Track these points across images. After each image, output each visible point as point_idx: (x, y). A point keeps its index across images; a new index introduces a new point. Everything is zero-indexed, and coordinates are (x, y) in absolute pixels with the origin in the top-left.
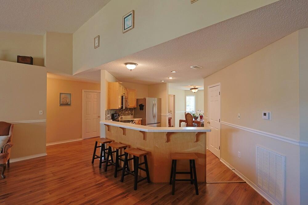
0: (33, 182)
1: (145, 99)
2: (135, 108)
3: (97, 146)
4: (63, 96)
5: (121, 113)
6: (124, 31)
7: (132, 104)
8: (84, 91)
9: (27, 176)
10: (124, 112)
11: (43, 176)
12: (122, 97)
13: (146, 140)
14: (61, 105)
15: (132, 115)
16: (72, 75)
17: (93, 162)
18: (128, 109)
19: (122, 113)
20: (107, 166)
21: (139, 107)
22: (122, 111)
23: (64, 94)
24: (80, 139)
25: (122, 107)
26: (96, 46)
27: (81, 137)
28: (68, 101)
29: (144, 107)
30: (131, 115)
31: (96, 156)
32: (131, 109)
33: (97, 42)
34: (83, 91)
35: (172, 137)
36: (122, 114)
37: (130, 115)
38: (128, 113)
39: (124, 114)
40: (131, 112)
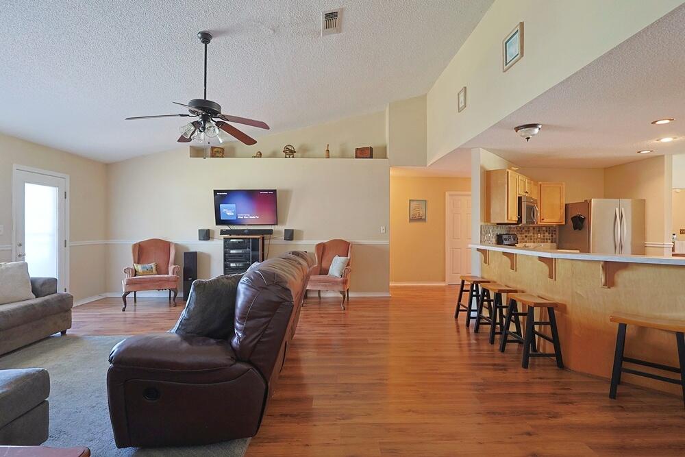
0: (374, 320)
1: (587, 204)
2: (560, 226)
3: (464, 289)
4: (414, 205)
5: (524, 235)
6: (505, 67)
7: (551, 214)
8: (450, 195)
9: (367, 314)
10: (532, 234)
11: (384, 317)
12: (520, 199)
13: (555, 280)
14: (412, 220)
15: (555, 242)
16: (426, 166)
17: (457, 316)
18: (544, 229)
19: (526, 236)
20: (478, 323)
21: (570, 223)
22: (526, 231)
23: (415, 202)
24: (442, 284)
25: (520, 220)
26: (460, 106)
27: (444, 281)
28: (421, 213)
29: (586, 221)
30: (552, 242)
31: (463, 306)
32: (549, 229)
33: (462, 98)
34: (447, 193)
35: (623, 277)
36: (526, 239)
37: (547, 242)
38: (542, 237)
39: (531, 239)
40: (552, 236)
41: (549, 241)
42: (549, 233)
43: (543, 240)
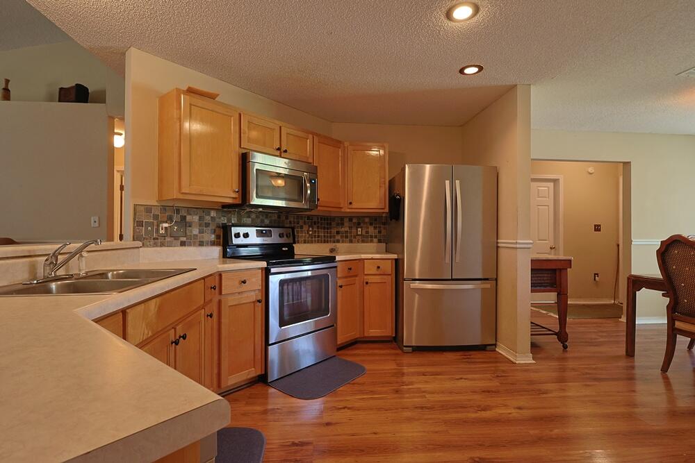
5: (334, 231)
10: (347, 229)
18: (366, 219)
19: (338, 233)
22: (338, 224)
30: (380, 241)
32: (375, 220)
36: (338, 237)
37: (372, 241)
38: (364, 233)
39: (347, 237)
40: (380, 232)
41: (375, 240)
42: (375, 228)
43: (365, 239)
